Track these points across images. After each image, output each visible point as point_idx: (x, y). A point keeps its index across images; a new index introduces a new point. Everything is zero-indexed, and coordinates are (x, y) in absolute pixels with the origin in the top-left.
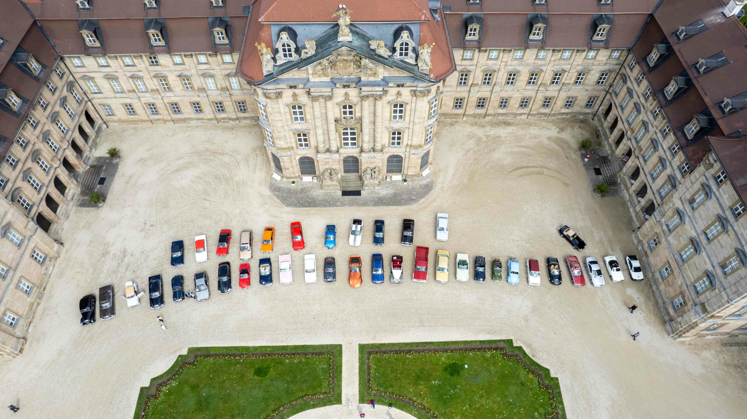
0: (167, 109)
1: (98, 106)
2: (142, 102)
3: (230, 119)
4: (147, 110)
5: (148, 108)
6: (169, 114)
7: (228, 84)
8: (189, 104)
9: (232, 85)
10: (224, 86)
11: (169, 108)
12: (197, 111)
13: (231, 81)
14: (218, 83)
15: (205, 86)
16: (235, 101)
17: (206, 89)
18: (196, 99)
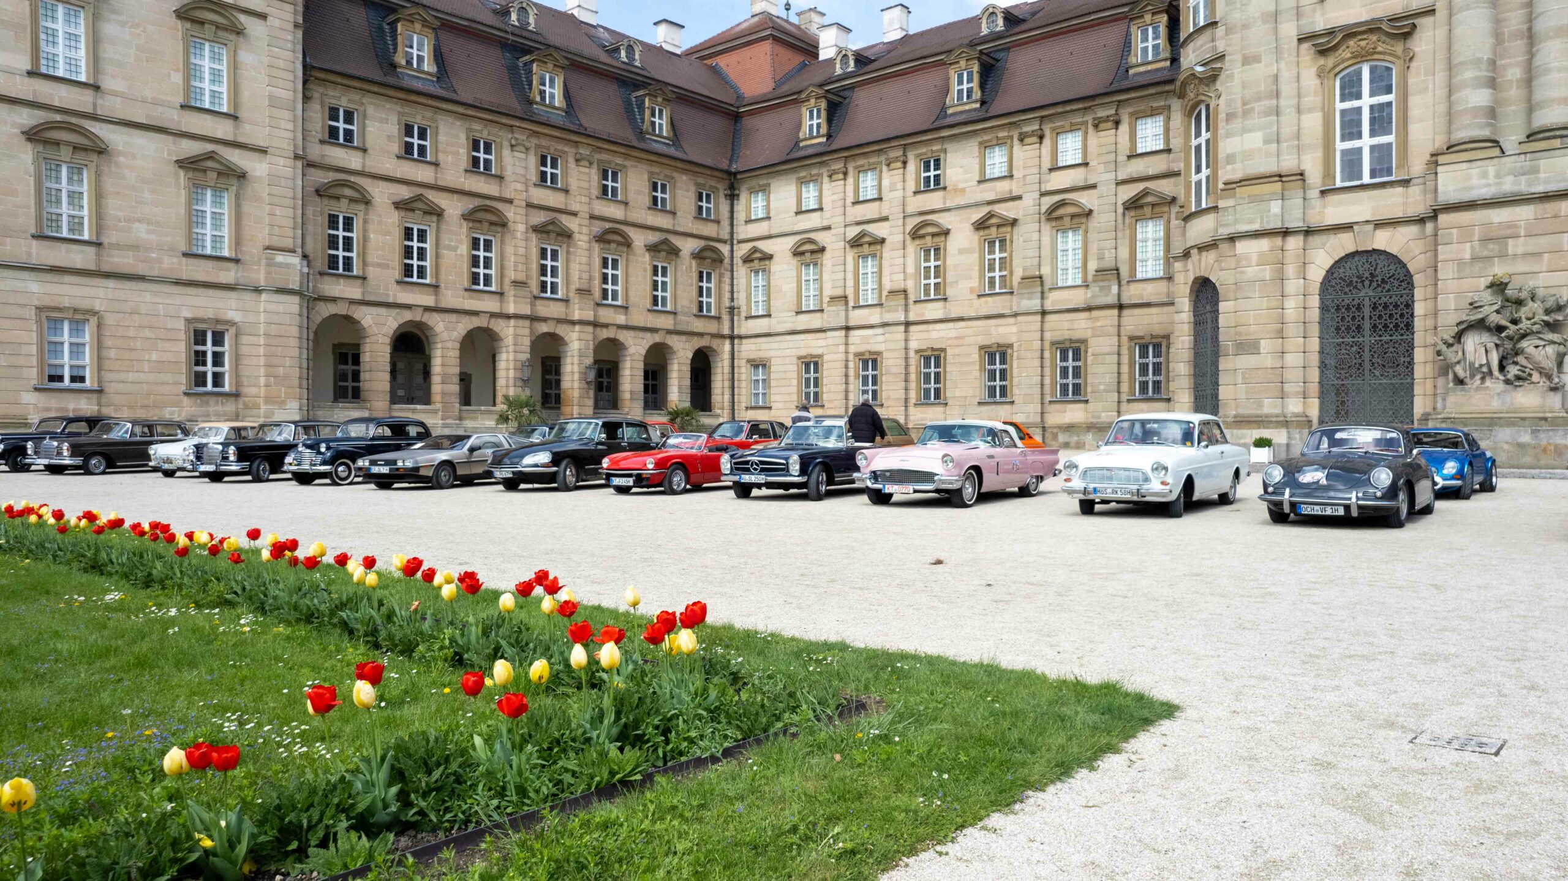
0: (906, 381)
1: (743, 370)
2: (853, 349)
3: (1090, 427)
4: (851, 387)
5: (857, 376)
6: (906, 400)
7: (1124, 253)
8: (975, 357)
9: (1139, 256)
10: (1108, 263)
11: (913, 377)
12: (992, 391)
13: (1139, 236)
14: (1094, 248)
15: (1046, 271)
16: (1131, 338)
17: (1048, 284)
18: (1004, 332)
